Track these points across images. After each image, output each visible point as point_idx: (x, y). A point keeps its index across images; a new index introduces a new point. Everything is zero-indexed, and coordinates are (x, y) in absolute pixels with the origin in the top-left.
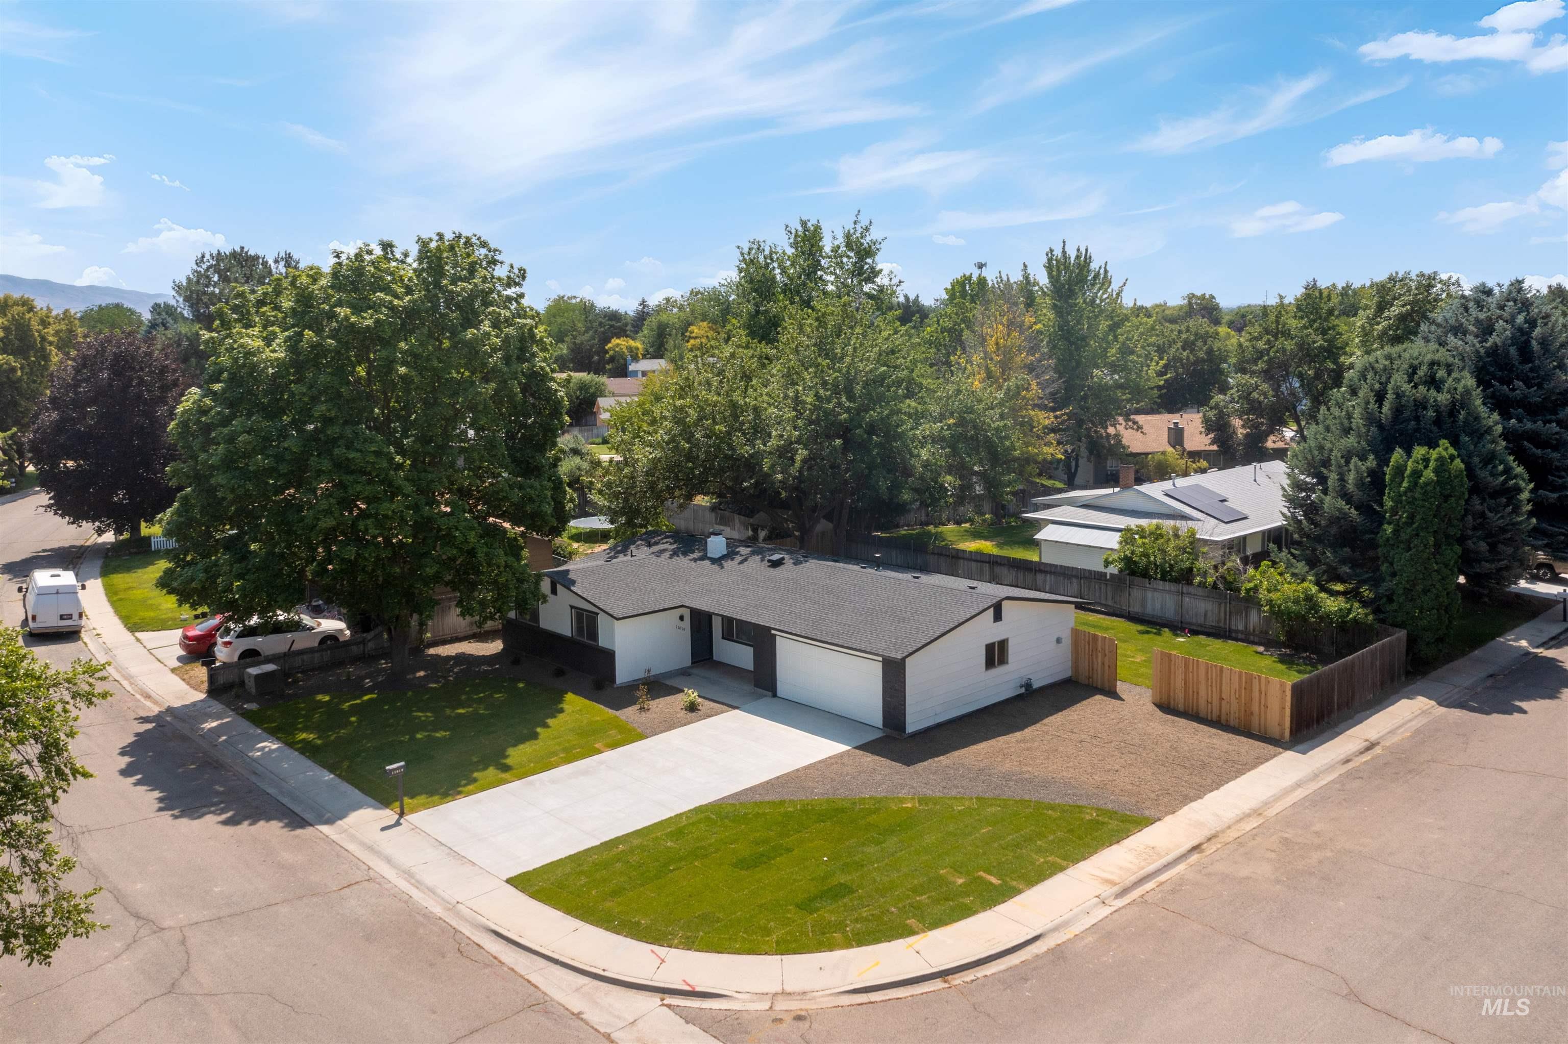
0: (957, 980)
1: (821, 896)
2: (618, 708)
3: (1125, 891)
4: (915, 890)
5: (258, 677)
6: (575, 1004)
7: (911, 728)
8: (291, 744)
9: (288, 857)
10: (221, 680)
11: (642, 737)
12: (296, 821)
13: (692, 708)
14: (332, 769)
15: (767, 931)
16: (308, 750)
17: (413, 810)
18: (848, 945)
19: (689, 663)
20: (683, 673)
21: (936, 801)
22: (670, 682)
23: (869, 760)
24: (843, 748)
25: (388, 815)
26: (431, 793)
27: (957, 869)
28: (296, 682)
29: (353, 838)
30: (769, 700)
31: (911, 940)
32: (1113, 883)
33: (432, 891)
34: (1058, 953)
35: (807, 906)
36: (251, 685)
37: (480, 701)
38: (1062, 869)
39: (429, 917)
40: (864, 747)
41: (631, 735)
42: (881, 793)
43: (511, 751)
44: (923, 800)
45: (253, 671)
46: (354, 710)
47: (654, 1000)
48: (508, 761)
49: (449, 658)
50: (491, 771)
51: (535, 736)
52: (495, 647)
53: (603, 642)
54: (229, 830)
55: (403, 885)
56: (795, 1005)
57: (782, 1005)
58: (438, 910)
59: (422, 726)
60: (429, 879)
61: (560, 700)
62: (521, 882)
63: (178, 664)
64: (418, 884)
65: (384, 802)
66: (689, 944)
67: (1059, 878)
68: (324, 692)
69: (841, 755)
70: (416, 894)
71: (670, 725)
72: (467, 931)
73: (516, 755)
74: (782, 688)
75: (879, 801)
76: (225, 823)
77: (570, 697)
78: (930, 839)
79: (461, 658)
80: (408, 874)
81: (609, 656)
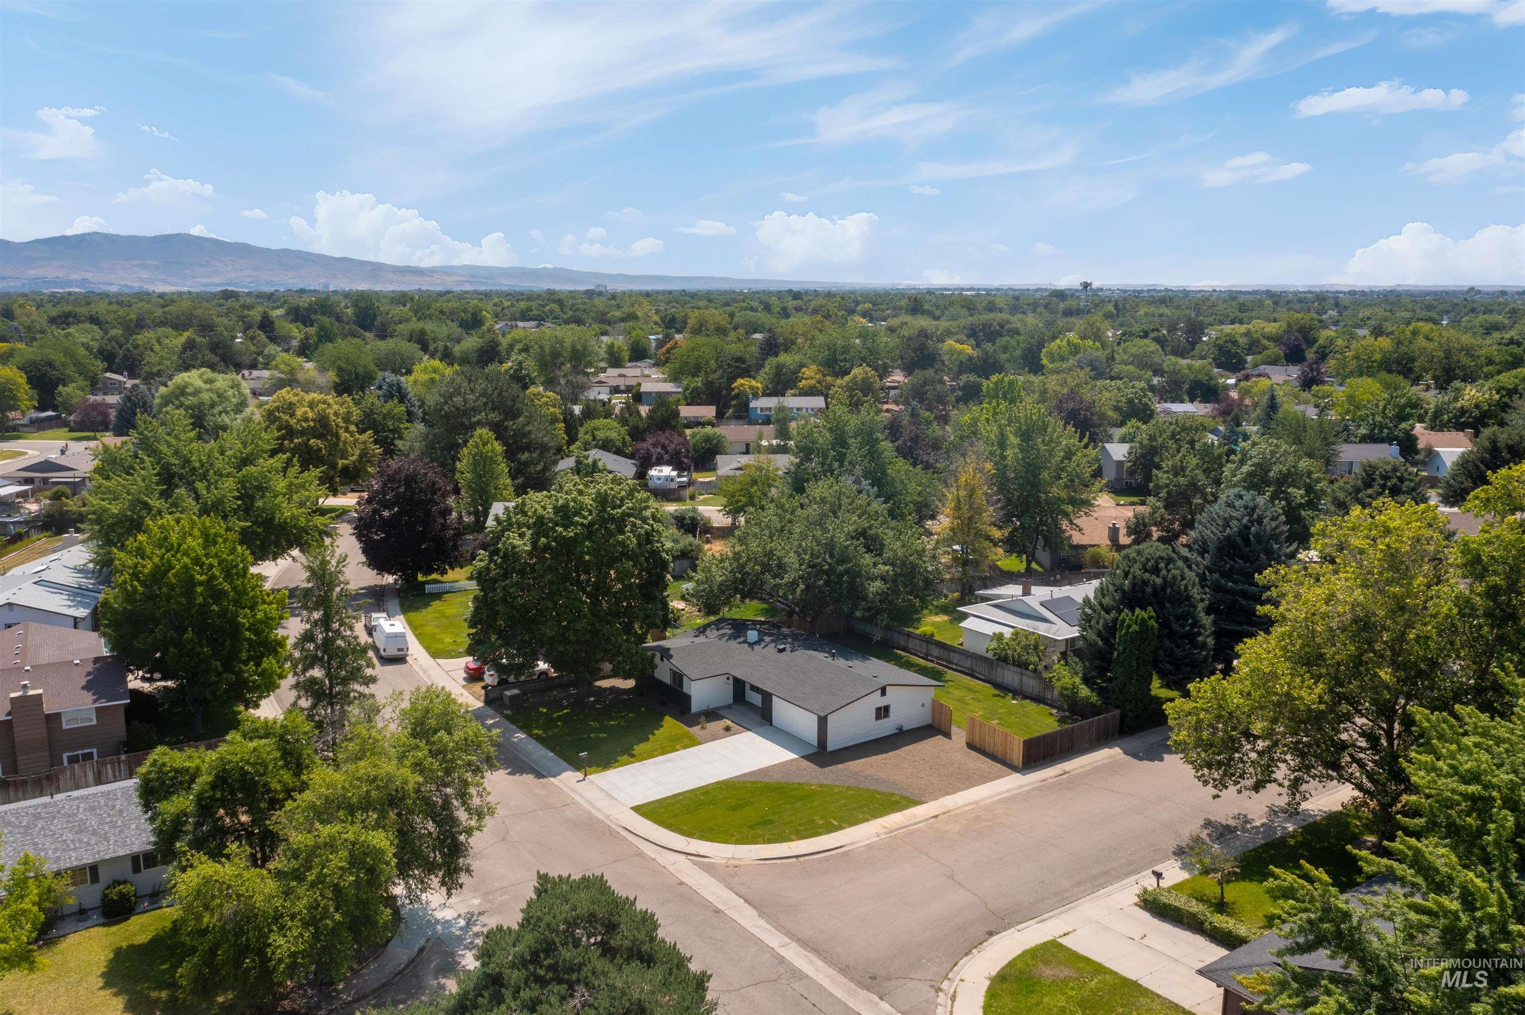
0: (802, 859)
1: (759, 824)
2: (690, 726)
3: (892, 831)
4: (800, 825)
5: (511, 697)
6: (653, 856)
7: (829, 749)
8: (531, 735)
9: (537, 791)
10: (491, 696)
11: (700, 743)
12: (540, 775)
13: (728, 729)
14: (552, 750)
15: (733, 836)
16: (538, 739)
17: (591, 774)
18: (764, 843)
19: (731, 701)
20: (728, 707)
21: (826, 786)
22: (721, 712)
23: (806, 763)
24: (795, 756)
25: (579, 775)
26: (598, 766)
27: (822, 818)
28: (528, 699)
29: (565, 785)
30: (767, 727)
31: (790, 844)
32: (886, 828)
33: (599, 809)
34: (847, 853)
35: (752, 827)
36: (506, 700)
37: (622, 717)
38: (868, 820)
39: (599, 820)
40: (807, 757)
41: (694, 742)
42: (802, 781)
43: (635, 747)
44: (822, 786)
45: (508, 693)
46: (560, 718)
47: (684, 856)
48: (634, 752)
49: (606, 689)
50: (626, 757)
51: (648, 739)
52: (630, 683)
53: (685, 690)
54: (511, 777)
55: (587, 806)
56: (736, 862)
57: (731, 862)
58: (602, 818)
59: (593, 730)
60: (598, 805)
61: (662, 720)
62: (637, 809)
63: (464, 683)
64: (594, 807)
65: (578, 769)
66: (701, 838)
67: (866, 824)
68: (544, 707)
69: (792, 760)
70: (593, 811)
71: (714, 738)
72: (614, 826)
73: (638, 749)
74: (775, 721)
75: (801, 784)
76: (509, 774)
77: (667, 718)
78: (816, 804)
79: (613, 689)
80: (590, 803)
81: (688, 698)
